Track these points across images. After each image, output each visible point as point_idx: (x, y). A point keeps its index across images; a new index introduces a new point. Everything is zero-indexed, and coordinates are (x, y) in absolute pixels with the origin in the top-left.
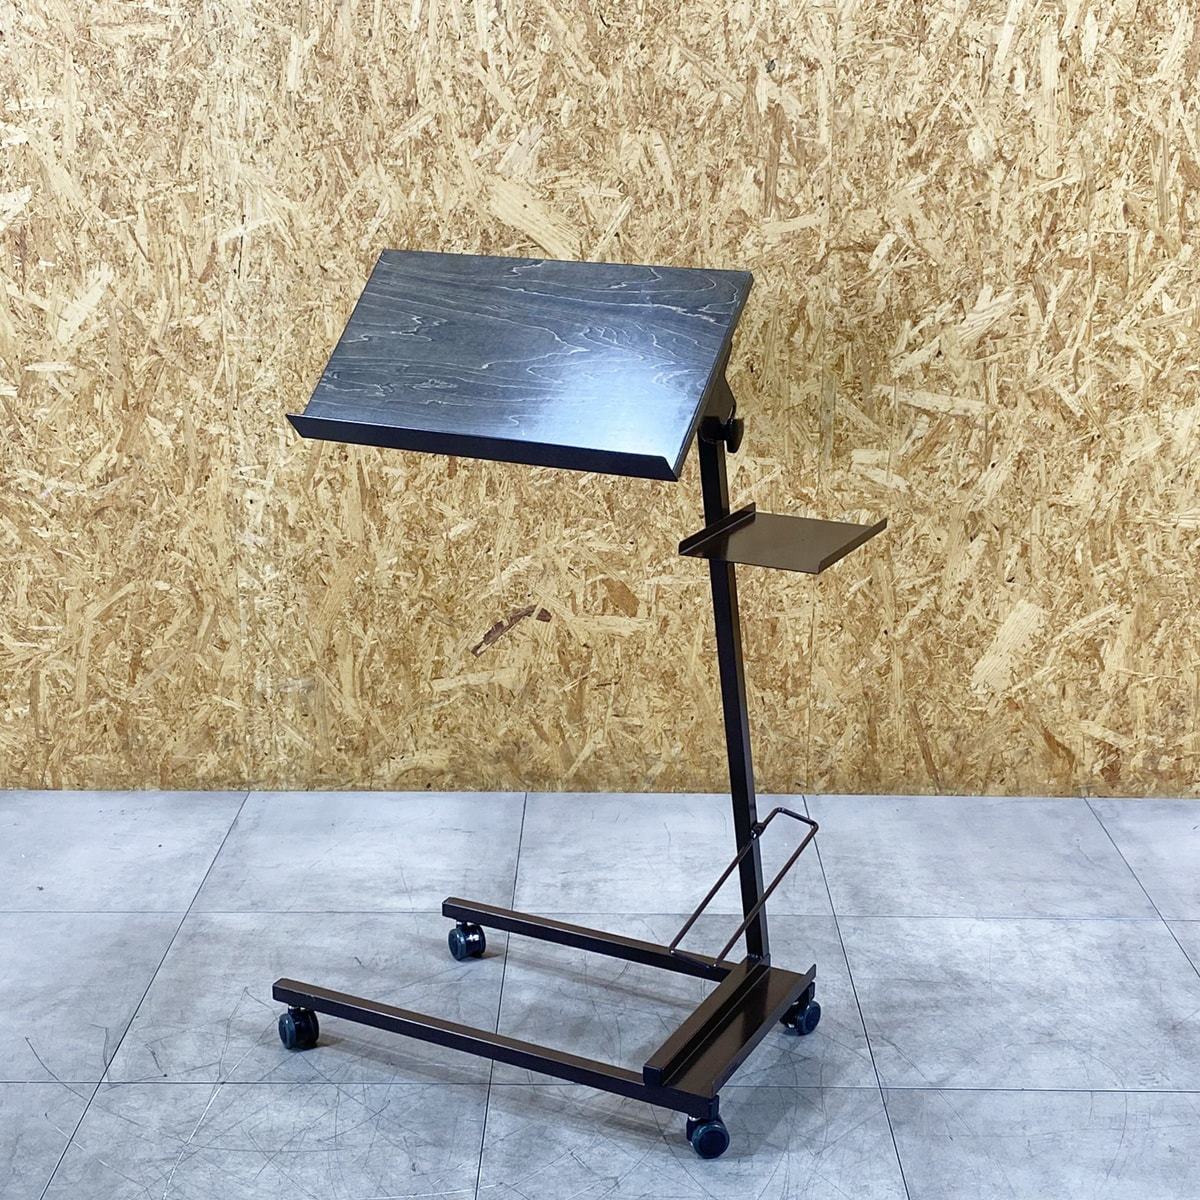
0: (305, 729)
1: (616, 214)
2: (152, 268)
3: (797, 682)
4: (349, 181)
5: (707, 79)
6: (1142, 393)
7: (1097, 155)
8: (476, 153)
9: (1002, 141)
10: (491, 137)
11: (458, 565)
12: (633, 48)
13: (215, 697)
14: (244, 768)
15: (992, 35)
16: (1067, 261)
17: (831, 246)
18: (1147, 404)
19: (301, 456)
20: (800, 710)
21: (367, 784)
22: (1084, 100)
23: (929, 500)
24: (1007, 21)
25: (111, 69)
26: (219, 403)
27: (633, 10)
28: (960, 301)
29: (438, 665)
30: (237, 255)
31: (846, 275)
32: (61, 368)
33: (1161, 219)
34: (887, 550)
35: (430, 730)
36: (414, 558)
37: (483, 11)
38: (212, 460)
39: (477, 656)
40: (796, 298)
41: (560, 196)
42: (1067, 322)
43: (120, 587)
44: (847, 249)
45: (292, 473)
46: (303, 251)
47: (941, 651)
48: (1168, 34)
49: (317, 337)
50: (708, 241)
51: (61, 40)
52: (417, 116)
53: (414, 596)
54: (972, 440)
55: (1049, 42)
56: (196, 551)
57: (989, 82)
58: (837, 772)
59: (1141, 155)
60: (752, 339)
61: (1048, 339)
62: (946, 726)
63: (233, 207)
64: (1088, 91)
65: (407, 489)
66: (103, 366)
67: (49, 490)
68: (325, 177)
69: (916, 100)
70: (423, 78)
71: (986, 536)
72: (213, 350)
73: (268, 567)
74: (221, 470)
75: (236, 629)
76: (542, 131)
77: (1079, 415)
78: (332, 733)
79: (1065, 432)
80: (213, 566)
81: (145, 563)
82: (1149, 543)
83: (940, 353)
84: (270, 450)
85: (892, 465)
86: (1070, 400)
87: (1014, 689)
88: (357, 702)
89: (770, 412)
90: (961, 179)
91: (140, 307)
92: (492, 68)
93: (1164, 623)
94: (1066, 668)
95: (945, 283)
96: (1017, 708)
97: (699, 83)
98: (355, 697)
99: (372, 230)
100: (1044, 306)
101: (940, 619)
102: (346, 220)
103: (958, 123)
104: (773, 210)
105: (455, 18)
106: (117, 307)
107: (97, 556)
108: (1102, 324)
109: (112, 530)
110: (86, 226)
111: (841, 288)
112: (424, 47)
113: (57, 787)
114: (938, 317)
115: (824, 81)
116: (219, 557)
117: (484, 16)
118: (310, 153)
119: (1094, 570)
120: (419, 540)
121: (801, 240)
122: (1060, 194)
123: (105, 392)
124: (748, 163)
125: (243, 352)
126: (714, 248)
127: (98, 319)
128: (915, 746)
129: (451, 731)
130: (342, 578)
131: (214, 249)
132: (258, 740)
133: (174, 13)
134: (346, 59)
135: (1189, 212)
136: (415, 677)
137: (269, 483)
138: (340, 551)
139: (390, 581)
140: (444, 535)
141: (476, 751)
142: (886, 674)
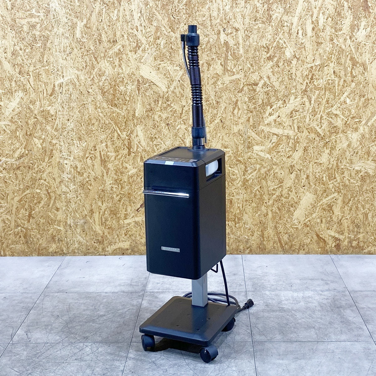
0: (84, 236)
1: (178, 74)
2: (35, 92)
3: (239, 219)
4: (96, 65)
5: (205, 34)
6: (341, 128)
7: (325, 56)
8: (135, 56)
9: (295, 52)
10: (140, 52)
11: (132, 183)
12: (182, 25)
13: (55, 226)
14: (64, 249)
15: (291, 20)
16: (316, 88)
17: (245, 84)
18: (343, 132)
19: (82, 149)
20: (240, 228)
21: (104, 253)
22: (320, 39)
23: (278, 161)
24: (296, 16)
25: (22, 32)
26: (56, 133)
27: (182, 13)
28: (284, 100)
29: (126, 215)
30: (61, 88)
31: (249, 93)
32: (7, 123)
33: (345, 75)
34: (265, 177)
35: (124, 236)
36: (118, 181)
37: (136, 14)
38: (54, 151)
39: (138, 212)
40: (234, 100)
41: (161, 69)
42: (318, 107)
43: (25, 192)
44: (249, 85)
45: (79, 155)
46: (82, 86)
47: (283, 209)
48: (345, 19)
49: (86, 113)
50: (207, 83)
51: (6, 23)
52: (117, 45)
53: (118, 193)
54: (290, 143)
55: (309, 22)
56: (49, 180)
57: (291, 34)
58: (252, 247)
59: (338, 56)
60: (221, 112)
61: (312, 112)
62: (286, 232)
63: (60, 73)
64: (321, 36)
65: (115, 159)
66: (19, 122)
67: (2, 161)
68: (88, 64)
69: (269, 40)
70: (118, 34)
71: (296, 173)
72: (54, 117)
73: (71, 185)
74: (56, 154)
75: (62, 204)
76: (155, 50)
77: (322, 135)
78: (92, 237)
79: (318, 140)
80: (54, 185)
81: (33, 184)
82: (346, 174)
83: (279, 116)
84: (72, 148)
85: (266, 151)
86: (319, 130)
87: (306, 220)
88: (100, 227)
89: (228, 135)
90: (283, 64)
91: (31, 104)
92: (139, 31)
93: (352, 199)
94: (322, 214)
95: (280, 95)
96: (308, 226)
97: (203, 35)
98: (99, 225)
99: (103, 80)
100: (310, 102)
101: (282, 198)
102: (95, 77)
103: (282, 46)
104: (227, 73)
105: (128, 16)
106: (24, 104)
107: (18, 182)
108: (328, 107)
109: (22, 174)
110: (14, 79)
111: (248, 97)
112: (118, 24)
113: (5, 255)
114: (278, 105)
115: (241, 34)
116: (56, 181)
117: (136, 15)
118: (84, 57)
119: (329, 183)
120: (119, 175)
121: (235, 82)
122: (314, 68)
123: (20, 131)
124: (219, 59)
125: (63, 118)
126: (209, 85)
127: (18, 108)
128: (276, 239)
129: (130, 236)
130: (95, 188)
131: (54, 86)
132: (69, 240)
133: (41, 14)
134: (94, 29)
135: (354, 73)
136: (119, 218)
137: (72, 158)
138: (94, 179)
139: (110, 188)
140: (127, 174)
141: (138, 242)
142: (266, 216)
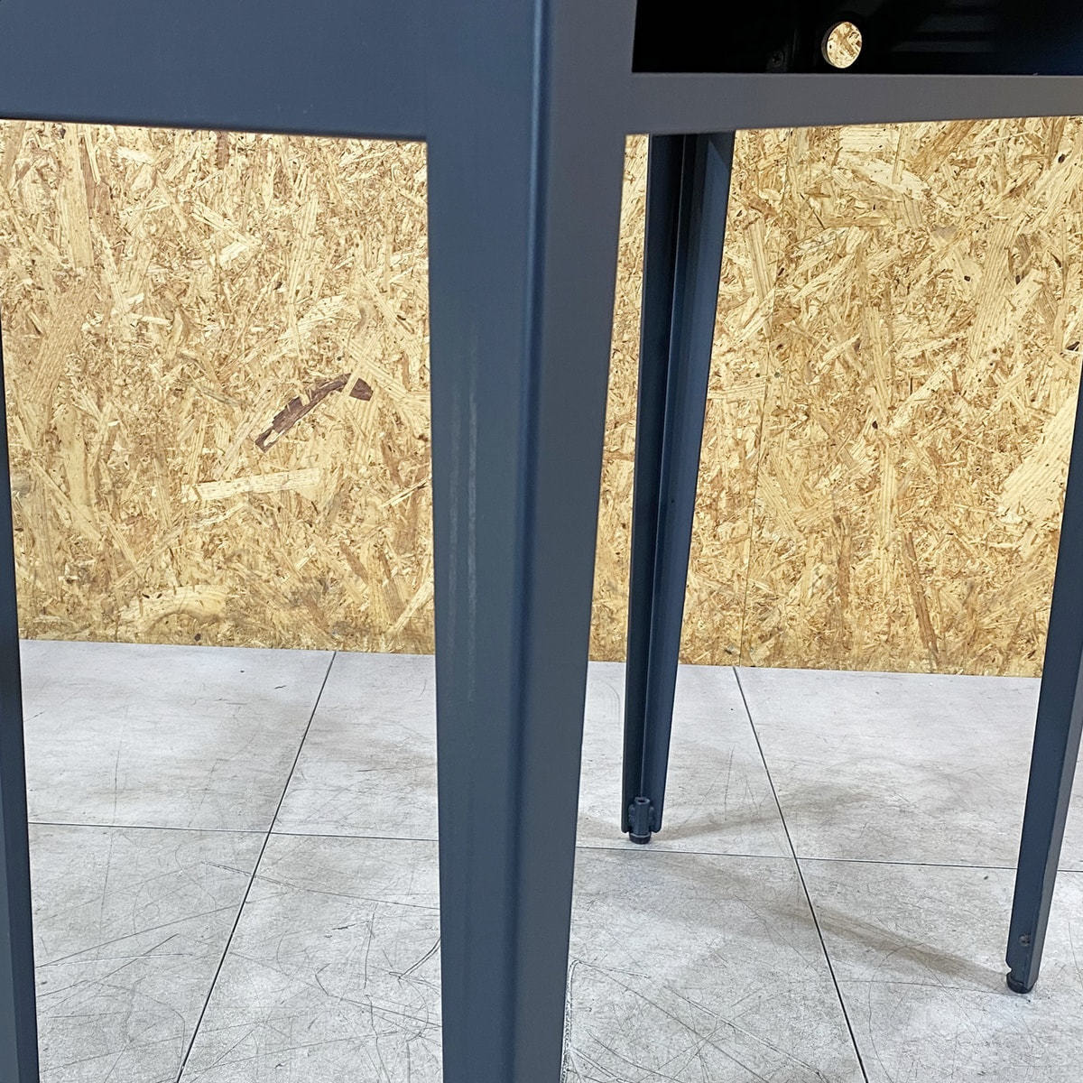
11: (234, 308)
20: (737, 542)
21: (111, 632)
23: (957, 214)
29: (208, 461)
35: (198, 556)
36: (168, 294)
39: (264, 449)
53: (171, 356)
58: (786, 635)
65: (155, 184)
71: (1041, 275)
78: (59, 556)
85: (902, 155)
88: (93, 513)
98: (89, 505)
101: (960, 405)
120: (175, 265)
128: (907, 600)
129: (228, 560)
130: (63, 324)
136: (175, 478)
138: (59, 281)
139: (134, 330)
140: (212, 260)
141: (264, 589)
142: (870, 489)
